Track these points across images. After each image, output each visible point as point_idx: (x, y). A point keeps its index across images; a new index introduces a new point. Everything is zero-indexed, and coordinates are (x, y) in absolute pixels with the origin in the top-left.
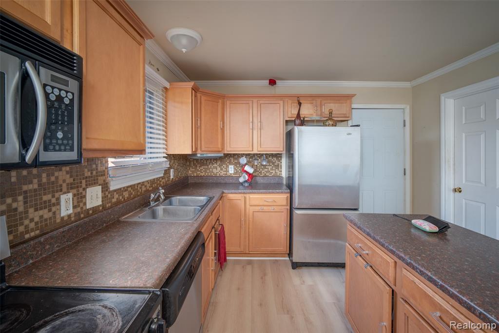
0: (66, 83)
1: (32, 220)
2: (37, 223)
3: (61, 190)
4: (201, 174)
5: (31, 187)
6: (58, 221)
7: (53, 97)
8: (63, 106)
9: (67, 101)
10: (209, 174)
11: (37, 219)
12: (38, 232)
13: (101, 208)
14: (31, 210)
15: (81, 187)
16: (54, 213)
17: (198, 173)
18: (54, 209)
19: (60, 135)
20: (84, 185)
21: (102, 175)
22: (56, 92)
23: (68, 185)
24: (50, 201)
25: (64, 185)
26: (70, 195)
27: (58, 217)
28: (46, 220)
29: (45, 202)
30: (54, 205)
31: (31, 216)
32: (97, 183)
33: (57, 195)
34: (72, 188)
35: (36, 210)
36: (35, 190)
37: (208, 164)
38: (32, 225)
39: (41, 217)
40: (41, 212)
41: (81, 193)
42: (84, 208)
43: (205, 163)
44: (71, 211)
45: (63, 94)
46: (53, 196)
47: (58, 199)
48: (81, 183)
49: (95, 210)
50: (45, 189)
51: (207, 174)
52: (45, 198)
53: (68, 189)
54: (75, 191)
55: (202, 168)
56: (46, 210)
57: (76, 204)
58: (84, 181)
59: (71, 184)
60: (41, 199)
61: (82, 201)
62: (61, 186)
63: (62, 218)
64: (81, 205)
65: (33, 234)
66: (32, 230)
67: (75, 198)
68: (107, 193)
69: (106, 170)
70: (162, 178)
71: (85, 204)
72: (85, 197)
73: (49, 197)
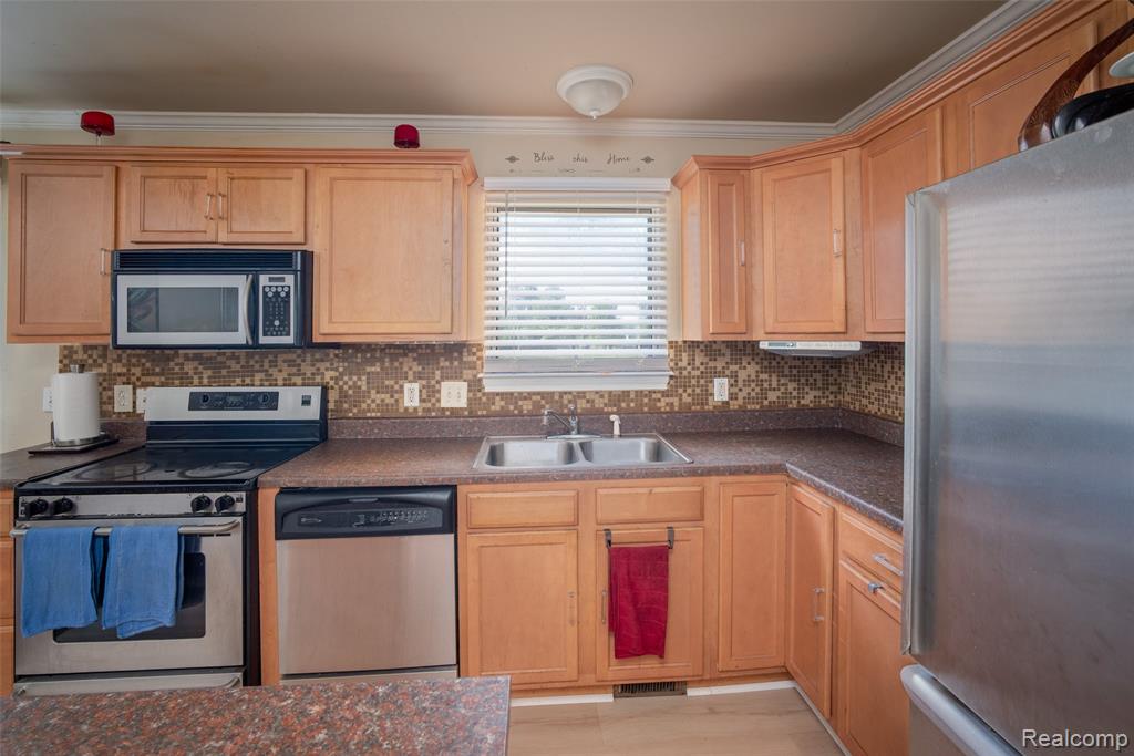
0: (282, 279)
1: (373, 401)
2: (378, 405)
3: (406, 378)
4: (870, 406)
5: (373, 369)
6: (402, 410)
7: (270, 295)
8: (280, 299)
9: (283, 294)
10: (890, 412)
11: (378, 402)
12: (379, 414)
13: (466, 413)
14: (373, 392)
15: (434, 378)
16: (397, 401)
17: (865, 401)
18: (396, 396)
19: (277, 323)
20: (438, 378)
21: (470, 368)
22: (274, 289)
23: (414, 373)
24: (392, 387)
25: (410, 373)
26: (416, 386)
27: (400, 405)
28: (387, 405)
29: (387, 387)
30: (397, 392)
31: (373, 397)
32: (461, 377)
33: (401, 382)
34: (420, 378)
35: (378, 392)
36: (378, 373)
37: (886, 375)
38: (373, 406)
39: (383, 400)
40: (383, 396)
41: (434, 386)
42: (437, 405)
43: (879, 372)
44: (416, 403)
45: (280, 289)
46: (396, 383)
47: (402, 387)
48: (433, 373)
49: (455, 412)
50: (387, 374)
51: (883, 410)
52: (387, 382)
53: (415, 378)
54: (424, 382)
55: (872, 388)
56: (388, 395)
57: (424, 396)
58: (438, 372)
59: (419, 373)
60: (383, 383)
61: (434, 397)
62: (406, 373)
63: (406, 409)
64: (433, 400)
65: (373, 415)
66: (374, 411)
67: (424, 391)
68: (479, 395)
69: (479, 362)
70: (664, 394)
71: (439, 400)
72: (439, 391)
73: (392, 382)
